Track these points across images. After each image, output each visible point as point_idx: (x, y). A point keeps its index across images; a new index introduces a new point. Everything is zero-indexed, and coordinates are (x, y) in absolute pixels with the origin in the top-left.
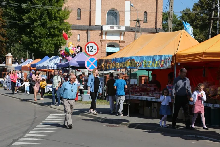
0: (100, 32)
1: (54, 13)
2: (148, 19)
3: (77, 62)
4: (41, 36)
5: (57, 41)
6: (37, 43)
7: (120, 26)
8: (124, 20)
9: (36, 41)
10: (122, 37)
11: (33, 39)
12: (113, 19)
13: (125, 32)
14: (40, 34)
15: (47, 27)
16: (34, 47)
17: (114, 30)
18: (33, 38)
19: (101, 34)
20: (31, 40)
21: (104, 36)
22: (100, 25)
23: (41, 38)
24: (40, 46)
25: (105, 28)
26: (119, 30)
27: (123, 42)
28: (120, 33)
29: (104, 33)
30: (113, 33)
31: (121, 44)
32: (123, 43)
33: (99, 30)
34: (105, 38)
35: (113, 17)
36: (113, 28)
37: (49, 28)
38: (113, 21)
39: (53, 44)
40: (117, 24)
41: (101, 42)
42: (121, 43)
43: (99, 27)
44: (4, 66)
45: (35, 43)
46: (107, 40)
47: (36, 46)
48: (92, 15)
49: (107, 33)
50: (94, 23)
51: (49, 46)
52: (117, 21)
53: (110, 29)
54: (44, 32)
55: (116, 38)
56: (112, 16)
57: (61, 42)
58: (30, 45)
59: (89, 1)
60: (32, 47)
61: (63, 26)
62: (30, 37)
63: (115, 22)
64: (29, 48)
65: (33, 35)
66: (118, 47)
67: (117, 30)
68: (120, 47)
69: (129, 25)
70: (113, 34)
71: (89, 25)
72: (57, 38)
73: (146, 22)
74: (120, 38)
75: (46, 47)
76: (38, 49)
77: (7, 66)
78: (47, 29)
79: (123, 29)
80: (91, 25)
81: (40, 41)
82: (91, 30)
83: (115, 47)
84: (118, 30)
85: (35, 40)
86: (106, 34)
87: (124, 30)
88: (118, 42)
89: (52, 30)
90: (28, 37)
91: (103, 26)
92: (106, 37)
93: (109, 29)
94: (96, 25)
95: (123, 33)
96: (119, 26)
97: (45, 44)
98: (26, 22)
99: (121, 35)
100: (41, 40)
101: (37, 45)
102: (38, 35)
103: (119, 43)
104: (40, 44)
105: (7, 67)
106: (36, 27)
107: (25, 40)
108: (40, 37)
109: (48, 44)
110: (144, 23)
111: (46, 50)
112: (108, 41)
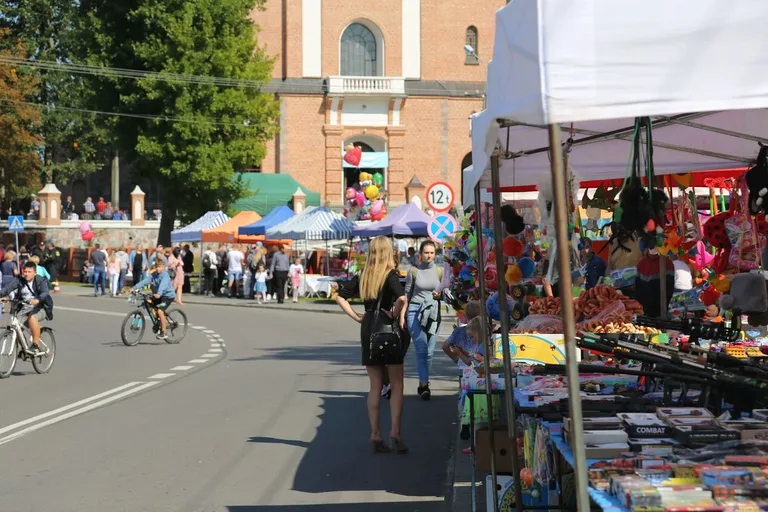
0: (320, 100)
1: (231, 69)
2: (480, 51)
3: (408, 224)
4: (197, 138)
5: (240, 149)
6: (183, 160)
7: (387, 80)
8: (401, 58)
9: (179, 152)
10: (396, 114)
11: (172, 147)
12: (362, 54)
13: (404, 99)
14: (194, 132)
15: (210, 111)
16: (173, 171)
17: (368, 91)
18: (172, 144)
19: (325, 108)
20: (166, 150)
21: (333, 115)
22: (319, 75)
23: (195, 143)
24: (192, 169)
25: (337, 85)
26: (385, 91)
27: (400, 133)
28: (390, 103)
29: (335, 103)
30: (363, 103)
31: (394, 141)
32: (400, 135)
33: (316, 94)
34: (339, 121)
35: (362, 47)
36: (364, 86)
37: (219, 114)
38: (362, 61)
39: (230, 160)
40: (374, 73)
41: (325, 135)
42: (393, 135)
43: (315, 81)
44: (35, 226)
45: (177, 159)
46: (347, 128)
47: (182, 168)
48: (290, 44)
49: (345, 103)
50: (299, 68)
51: (218, 165)
52: (374, 60)
53: (353, 90)
54: (205, 124)
55: (376, 120)
56: (357, 45)
57: (251, 152)
58: (161, 166)
59: (280, 2)
60: (168, 172)
61: (256, 106)
62: (162, 140)
63: (369, 65)
64: (160, 173)
65: (171, 135)
66: (383, 151)
67: (377, 91)
68: (389, 148)
69: (416, 75)
70: (364, 106)
71: (281, 77)
72: (240, 142)
73: (475, 62)
74: (390, 121)
75: (210, 169)
76: (186, 176)
77: (43, 226)
78: (213, 115)
79: (397, 87)
80: (290, 74)
81: (192, 153)
82: (290, 93)
83: (372, 150)
84: (381, 91)
85: (178, 149)
86: (340, 107)
87: (403, 91)
88: (383, 132)
89: (226, 119)
90: (154, 141)
91: (328, 79)
92: (339, 116)
93: (350, 90)
94: (305, 75)
95: (398, 102)
96: (383, 78)
97: (207, 161)
98: (152, 96)
99: (391, 108)
100: (197, 149)
101: (184, 165)
102: (187, 135)
103: (385, 137)
104: (193, 161)
105: (45, 229)
106: (179, 112)
107: (148, 150)
108: (191, 142)
109: (214, 161)
110: (469, 67)
111: (211, 178)
112: (347, 131)
